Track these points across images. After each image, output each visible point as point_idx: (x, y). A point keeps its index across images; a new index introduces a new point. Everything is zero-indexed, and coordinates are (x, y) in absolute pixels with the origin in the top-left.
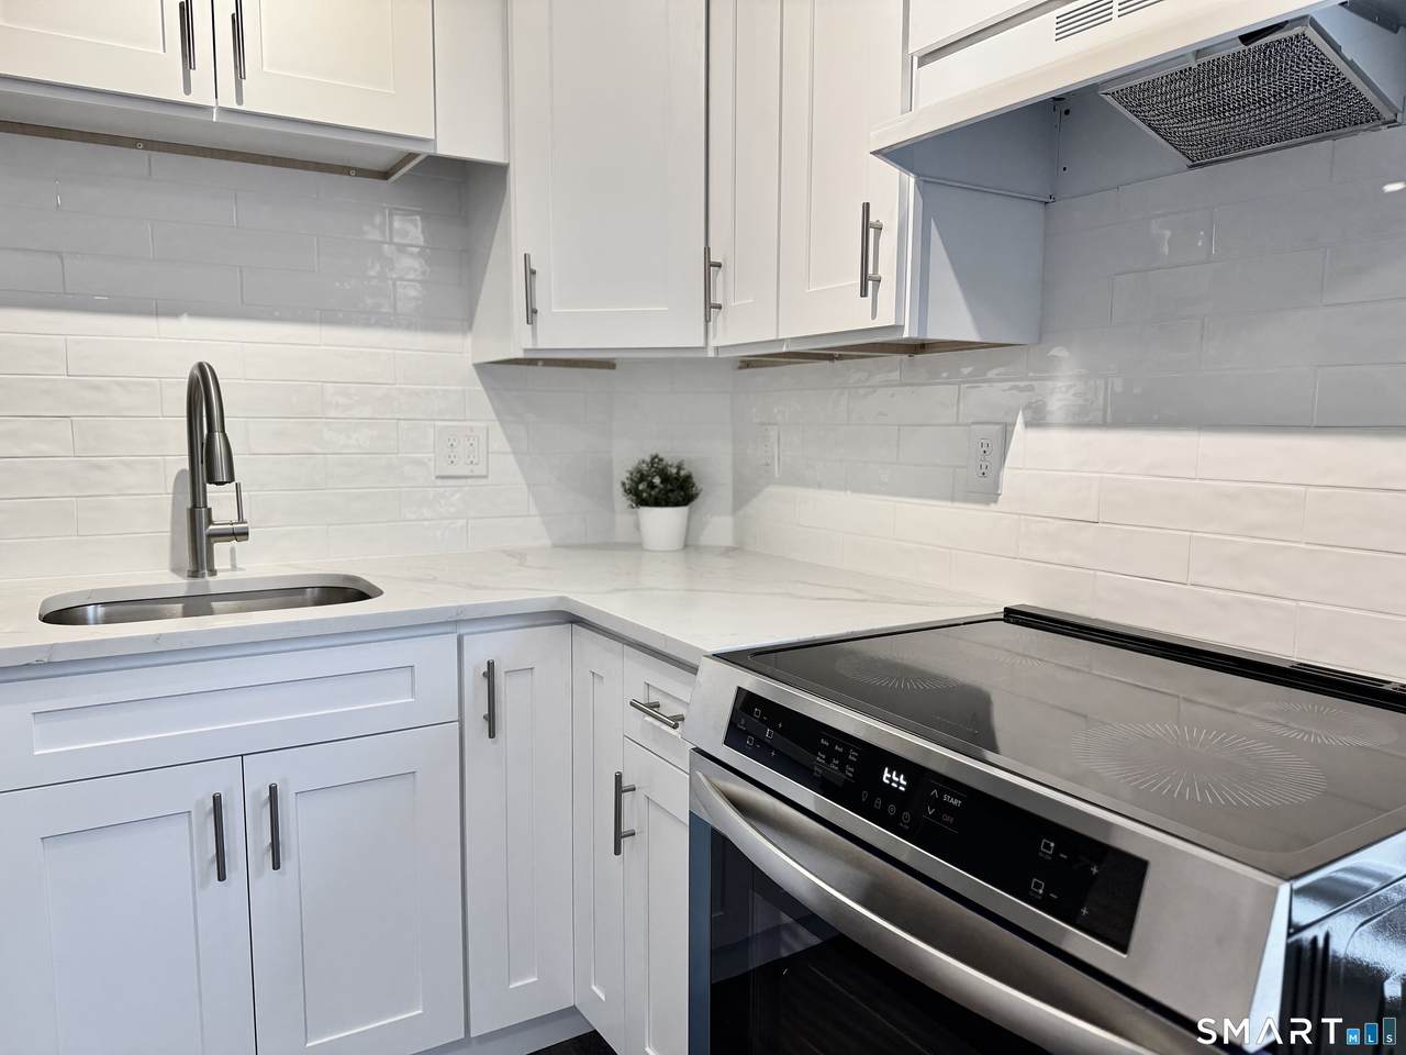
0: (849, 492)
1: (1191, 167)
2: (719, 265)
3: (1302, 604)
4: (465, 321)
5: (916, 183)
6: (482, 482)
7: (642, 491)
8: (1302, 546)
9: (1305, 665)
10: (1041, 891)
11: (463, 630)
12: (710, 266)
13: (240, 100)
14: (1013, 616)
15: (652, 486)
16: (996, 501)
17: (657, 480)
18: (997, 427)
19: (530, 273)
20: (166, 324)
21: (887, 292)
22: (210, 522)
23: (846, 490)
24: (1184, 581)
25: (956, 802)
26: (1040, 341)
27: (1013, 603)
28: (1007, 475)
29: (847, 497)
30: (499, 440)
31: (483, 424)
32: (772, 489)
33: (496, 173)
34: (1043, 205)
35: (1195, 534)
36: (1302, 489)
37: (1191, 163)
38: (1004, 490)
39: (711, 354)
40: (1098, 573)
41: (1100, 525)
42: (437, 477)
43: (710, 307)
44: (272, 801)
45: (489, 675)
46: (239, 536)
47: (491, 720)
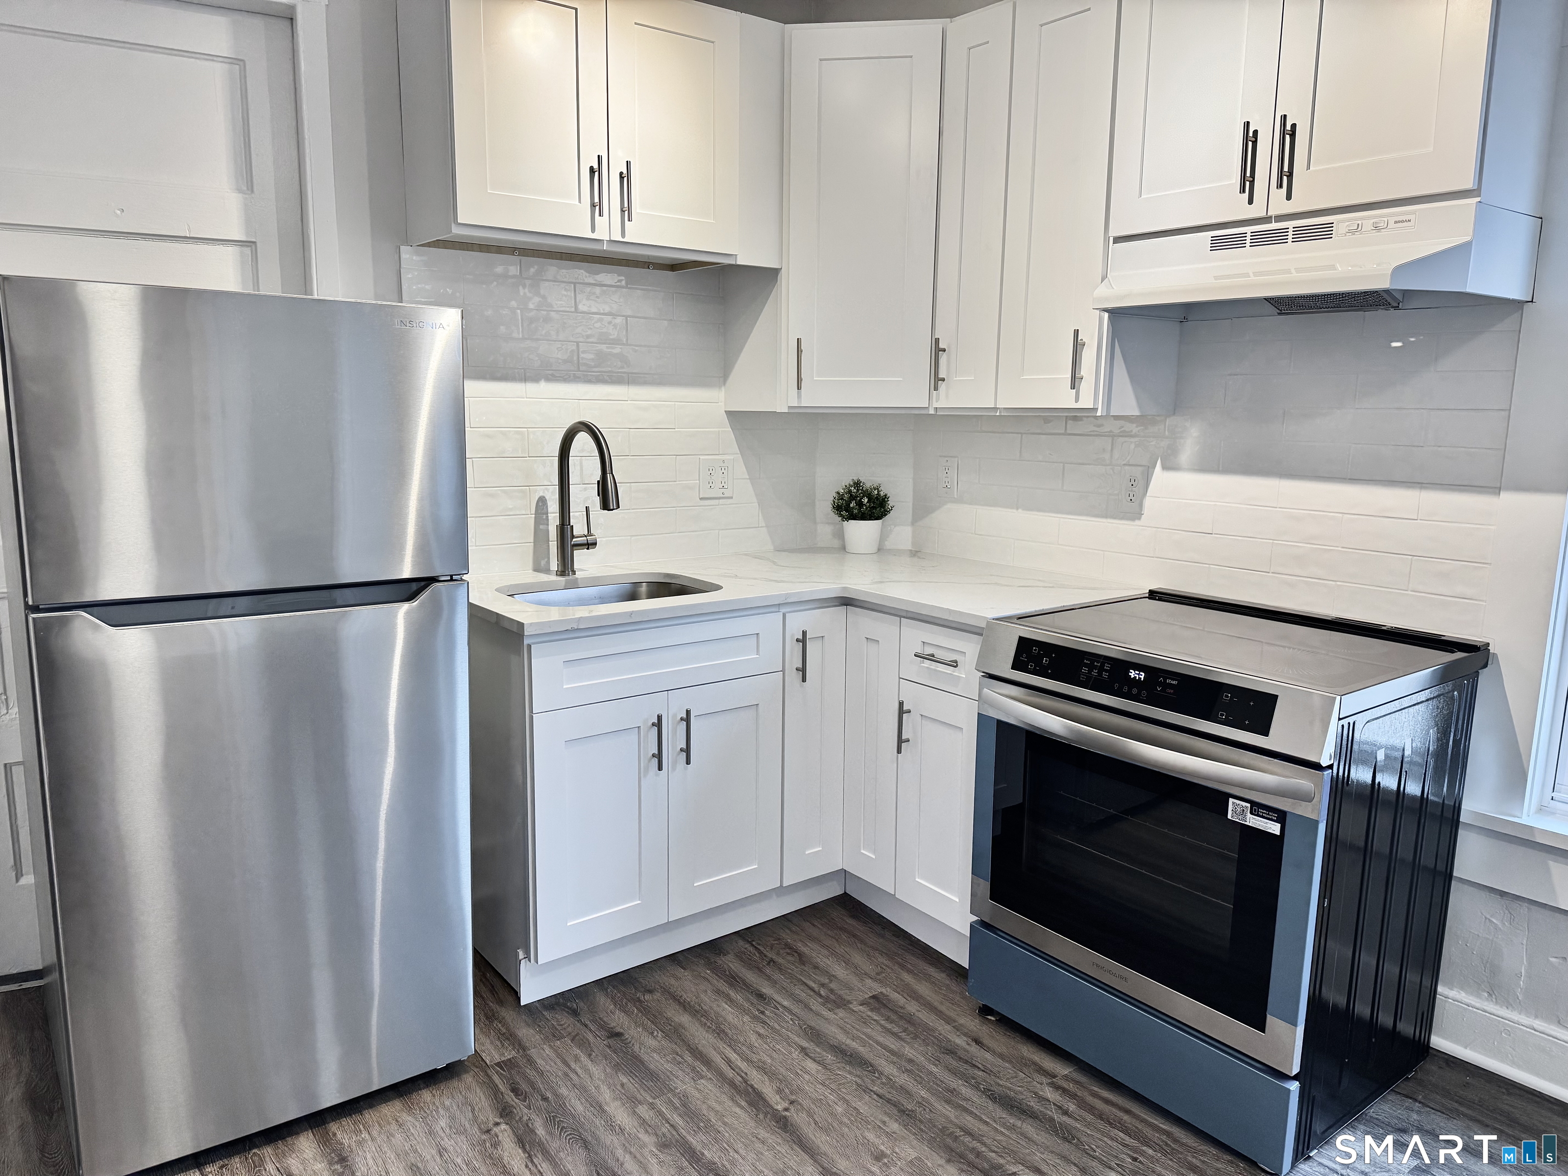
0: (1020, 510)
1: (1279, 314)
2: (944, 350)
3: (1338, 583)
5: (1109, 317)
6: (730, 501)
7: (853, 508)
8: (1340, 549)
9: (1339, 618)
10: (1224, 717)
11: (783, 610)
12: (937, 350)
13: (623, 235)
14: (1154, 595)
15: (860, 504)
16: (1139, 519)
17: (865, 500)
18: (1140, 468)
19: (799, 351)
20: (531, 388)
21: (1086, 387)
22: (573, 537)
23: (1017, 509)
24: (1268, 571)
25: (1174, 682)
26: (1174, 414)
27: (1154, 587)
28: (1148, 502)
29: (1021, 516)
30: (741, 469)
31: (732, 457)
33: (776, 272)
34: (1179, 323)
35: (1275, 541)
36: (1341, 515)
37: (1279, 311)
38: (1146, 510)
39: (932, 412)
40: (1211, 566)
41: (1213, 535)
42: (701, 499)
43: (937, 379)
44: (687, 719)
45: (803, 640)
46: (591, 545)
47: (803, 670)
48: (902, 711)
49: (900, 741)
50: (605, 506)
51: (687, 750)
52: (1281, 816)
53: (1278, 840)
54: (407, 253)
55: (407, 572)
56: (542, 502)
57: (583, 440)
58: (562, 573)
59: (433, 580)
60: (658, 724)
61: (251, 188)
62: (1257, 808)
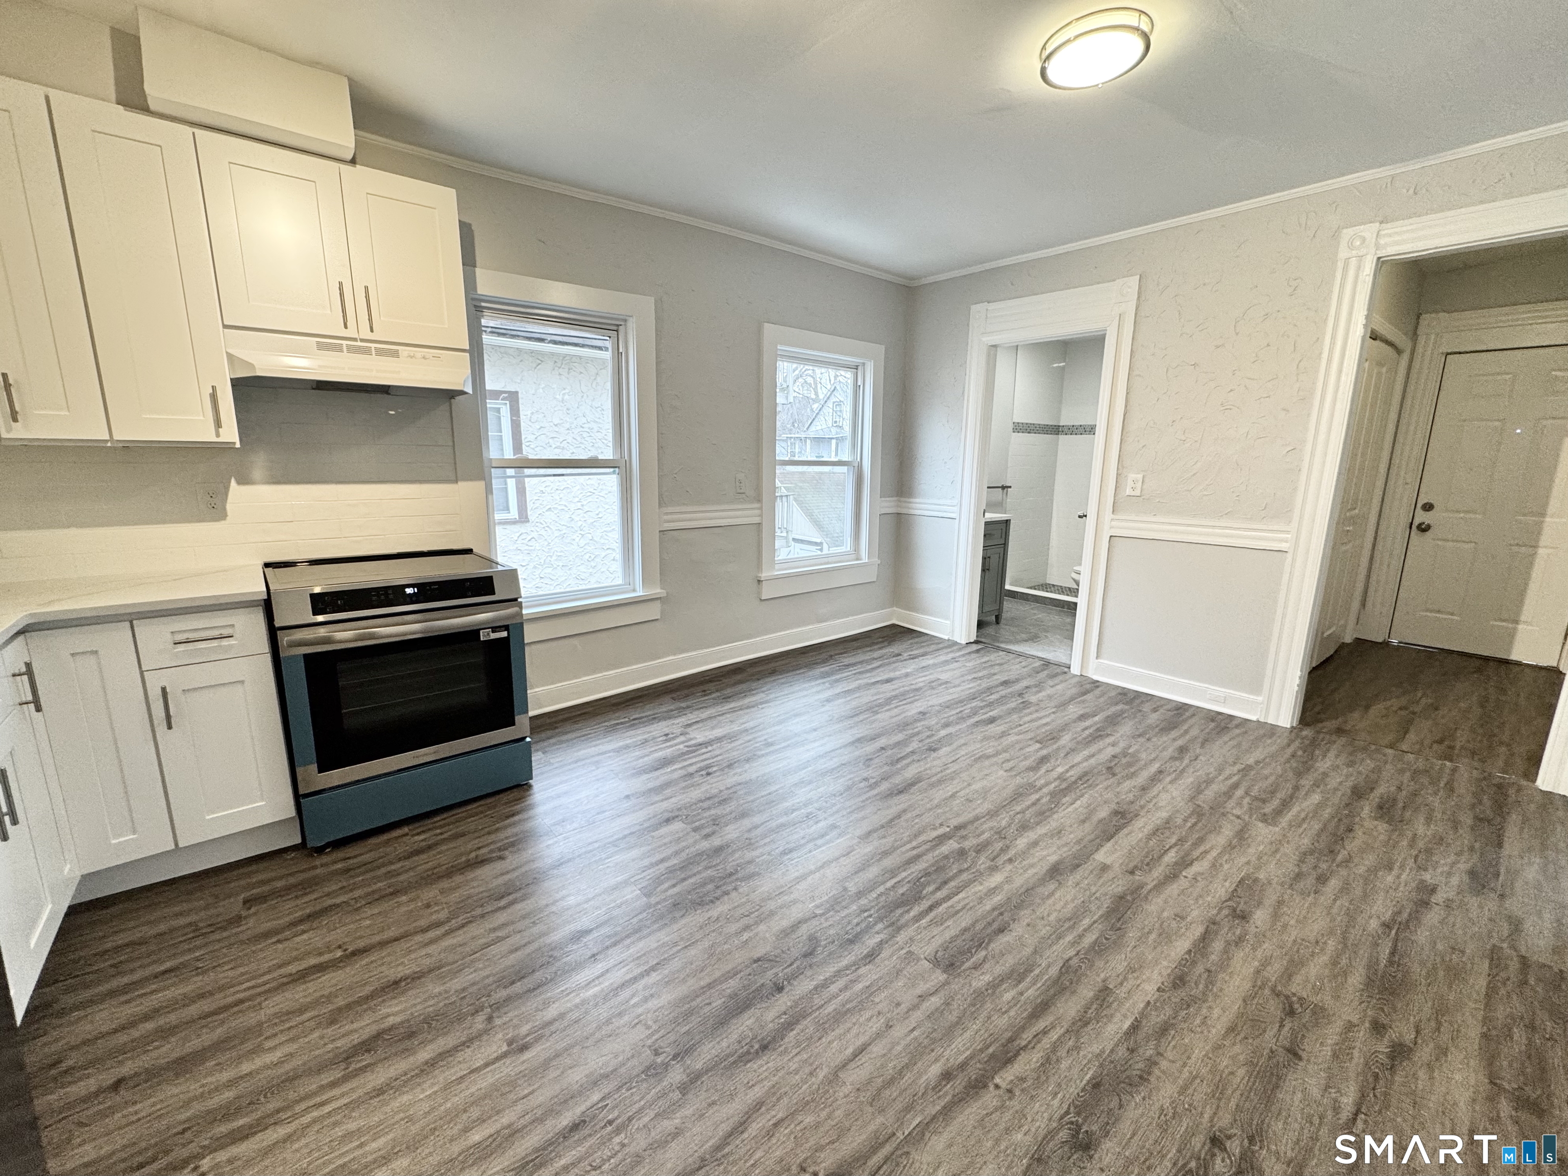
47: (35, 701)
52: (506, 628)
53: (506, 640)
62: (495, 629)
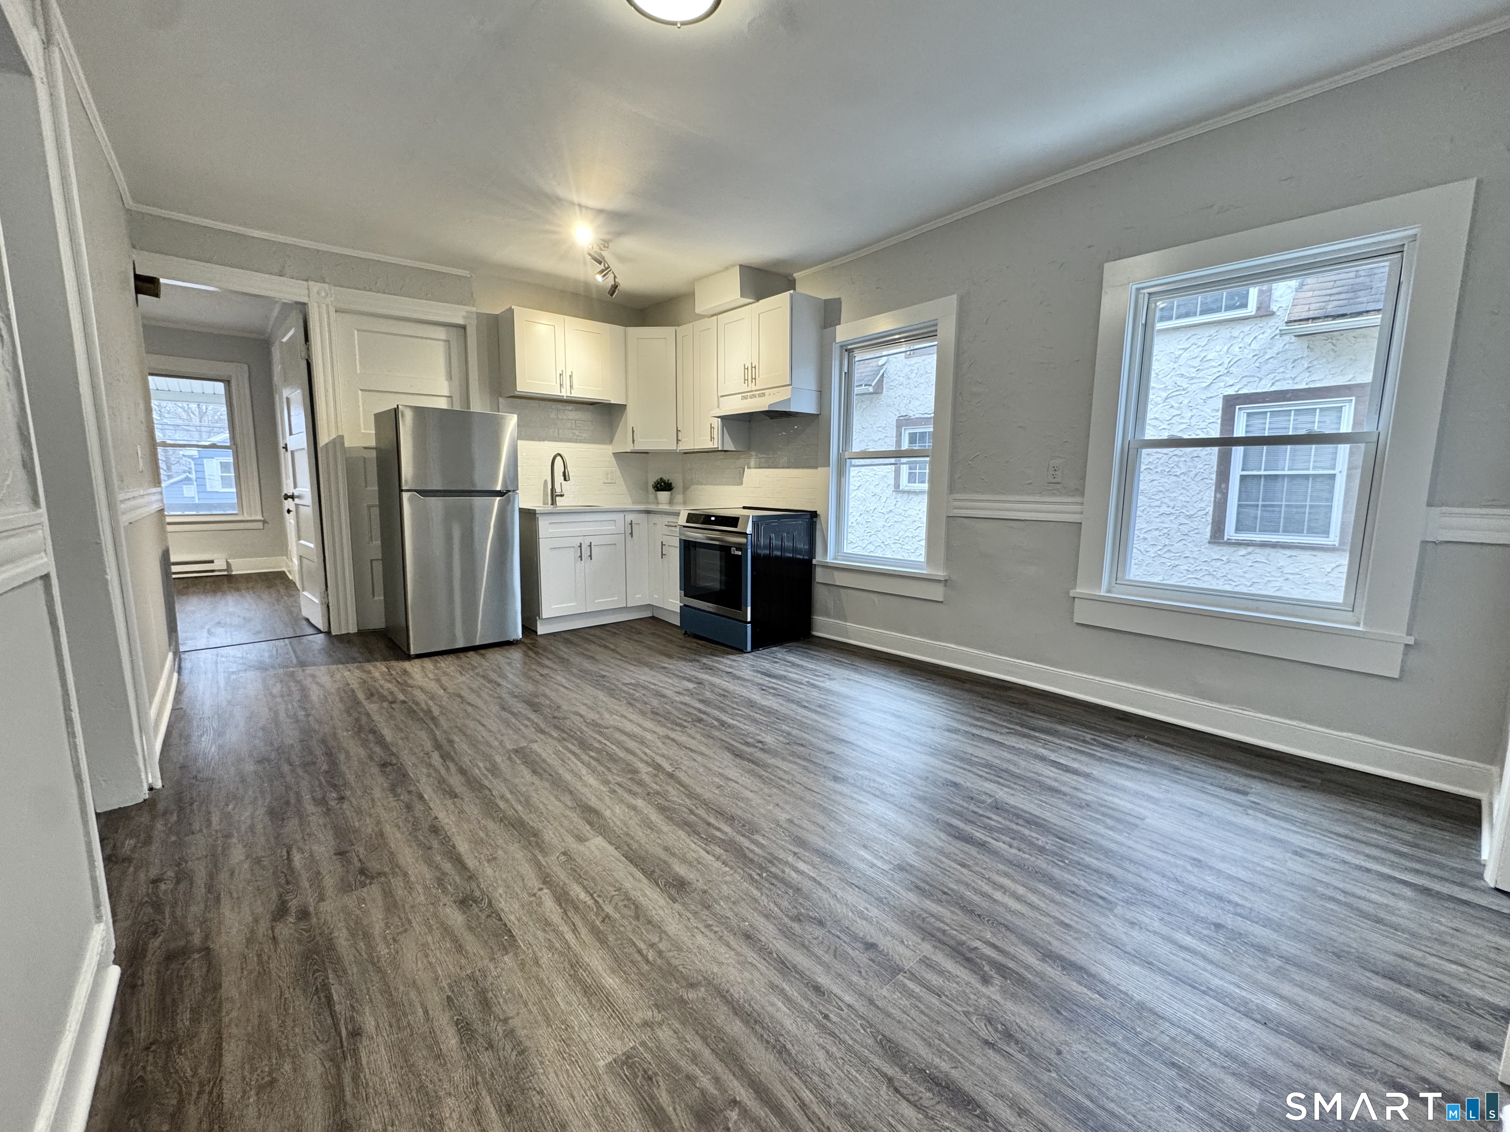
2: (680, 433)
4: (611, 441)
5: (720, 419)
6: (614, 484)
7: (658, 487)
11: (625, 513)
12: (678, 431)
13: (571, 394)
14: (744, 507)
16: (744, 485)
17: (662, 485)
18: (741, 469)
19: (633, 431)
20: (541, 443)
21: (716, 441)
22: (556, 492)
26: (748, 452)
28: (745, 479)
30: (618, 473)
31: (615, 469)
32: (693, 487)
33: (625, 406)
34: (748, 422)
38: (744, 482)
39: (678, 452)
42: (603, 483)
43: (678, 440)
44: (590, 546)
45: (631, 524)
46: (562, 496)
47: (631, 534)
48: (662, 545)
49: (662, 555)
50: (565, 480)
51: (591, 556)
52: (742, 551)
54: (501, 399)
55: (498, 488)
56: (546, 481)
57: (559, 458)
58: (552, 504)
59: (509, 491)
60: (580, 546)
61: (451, 379)
62: (737, 549)
